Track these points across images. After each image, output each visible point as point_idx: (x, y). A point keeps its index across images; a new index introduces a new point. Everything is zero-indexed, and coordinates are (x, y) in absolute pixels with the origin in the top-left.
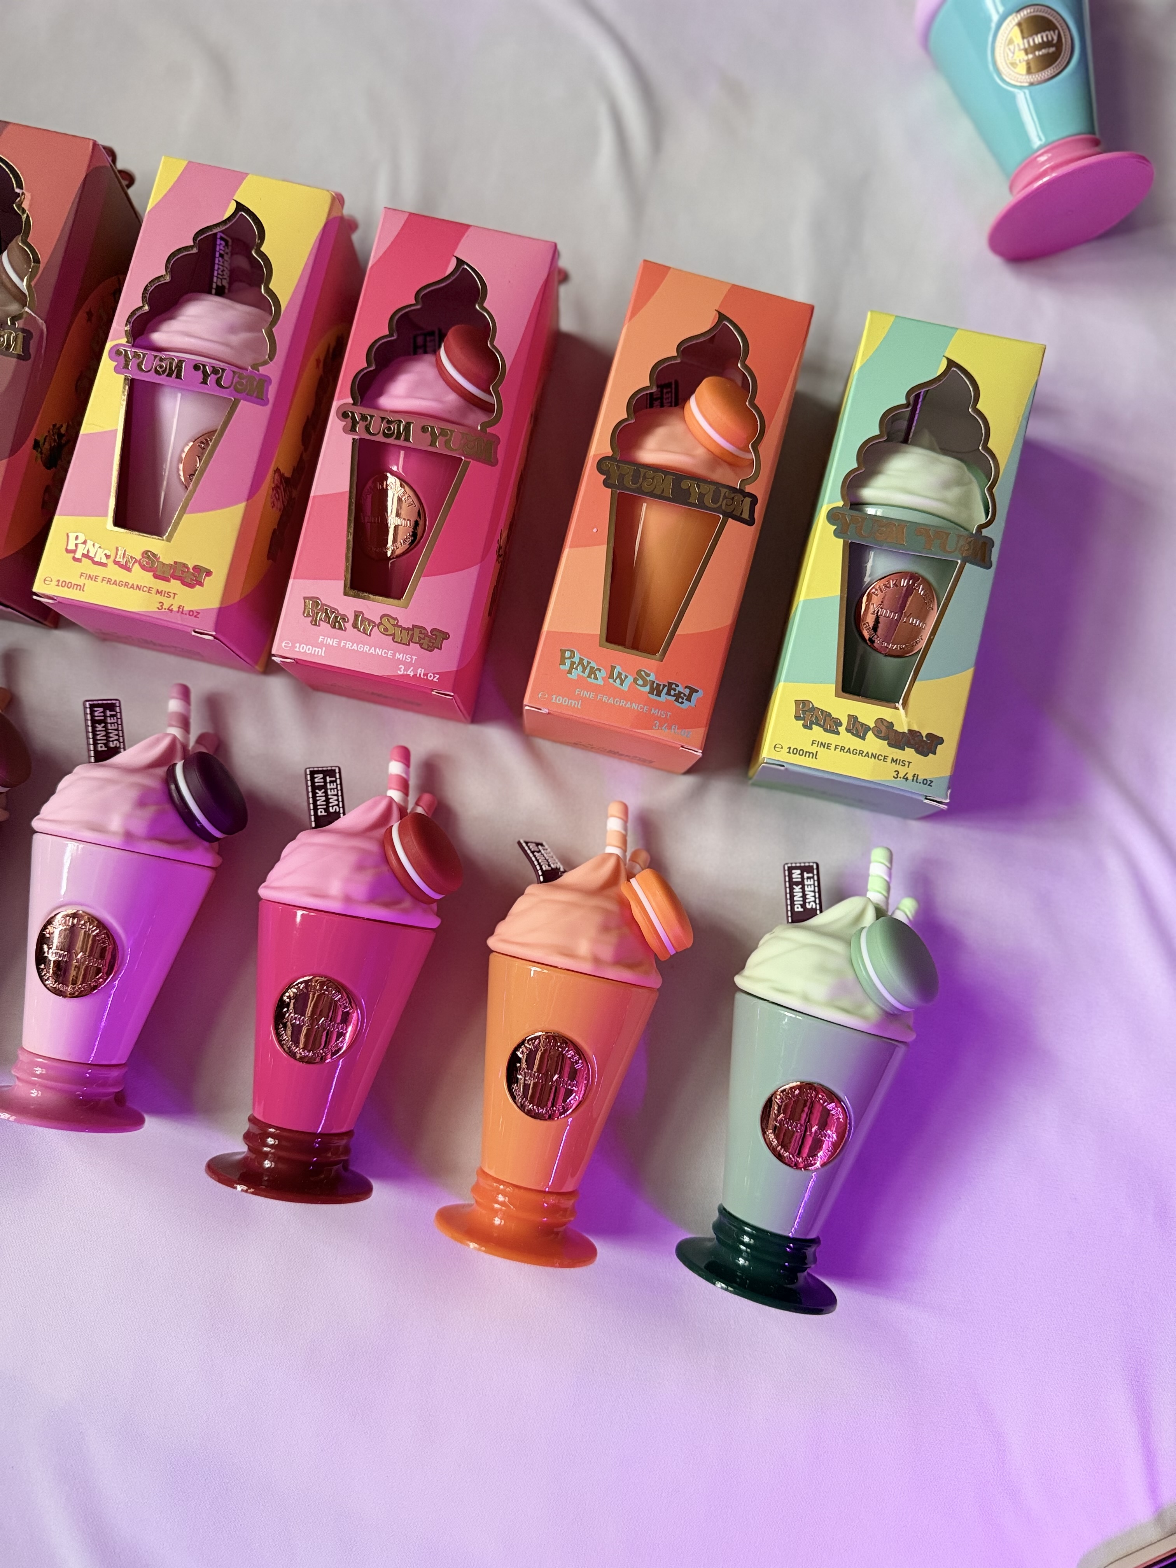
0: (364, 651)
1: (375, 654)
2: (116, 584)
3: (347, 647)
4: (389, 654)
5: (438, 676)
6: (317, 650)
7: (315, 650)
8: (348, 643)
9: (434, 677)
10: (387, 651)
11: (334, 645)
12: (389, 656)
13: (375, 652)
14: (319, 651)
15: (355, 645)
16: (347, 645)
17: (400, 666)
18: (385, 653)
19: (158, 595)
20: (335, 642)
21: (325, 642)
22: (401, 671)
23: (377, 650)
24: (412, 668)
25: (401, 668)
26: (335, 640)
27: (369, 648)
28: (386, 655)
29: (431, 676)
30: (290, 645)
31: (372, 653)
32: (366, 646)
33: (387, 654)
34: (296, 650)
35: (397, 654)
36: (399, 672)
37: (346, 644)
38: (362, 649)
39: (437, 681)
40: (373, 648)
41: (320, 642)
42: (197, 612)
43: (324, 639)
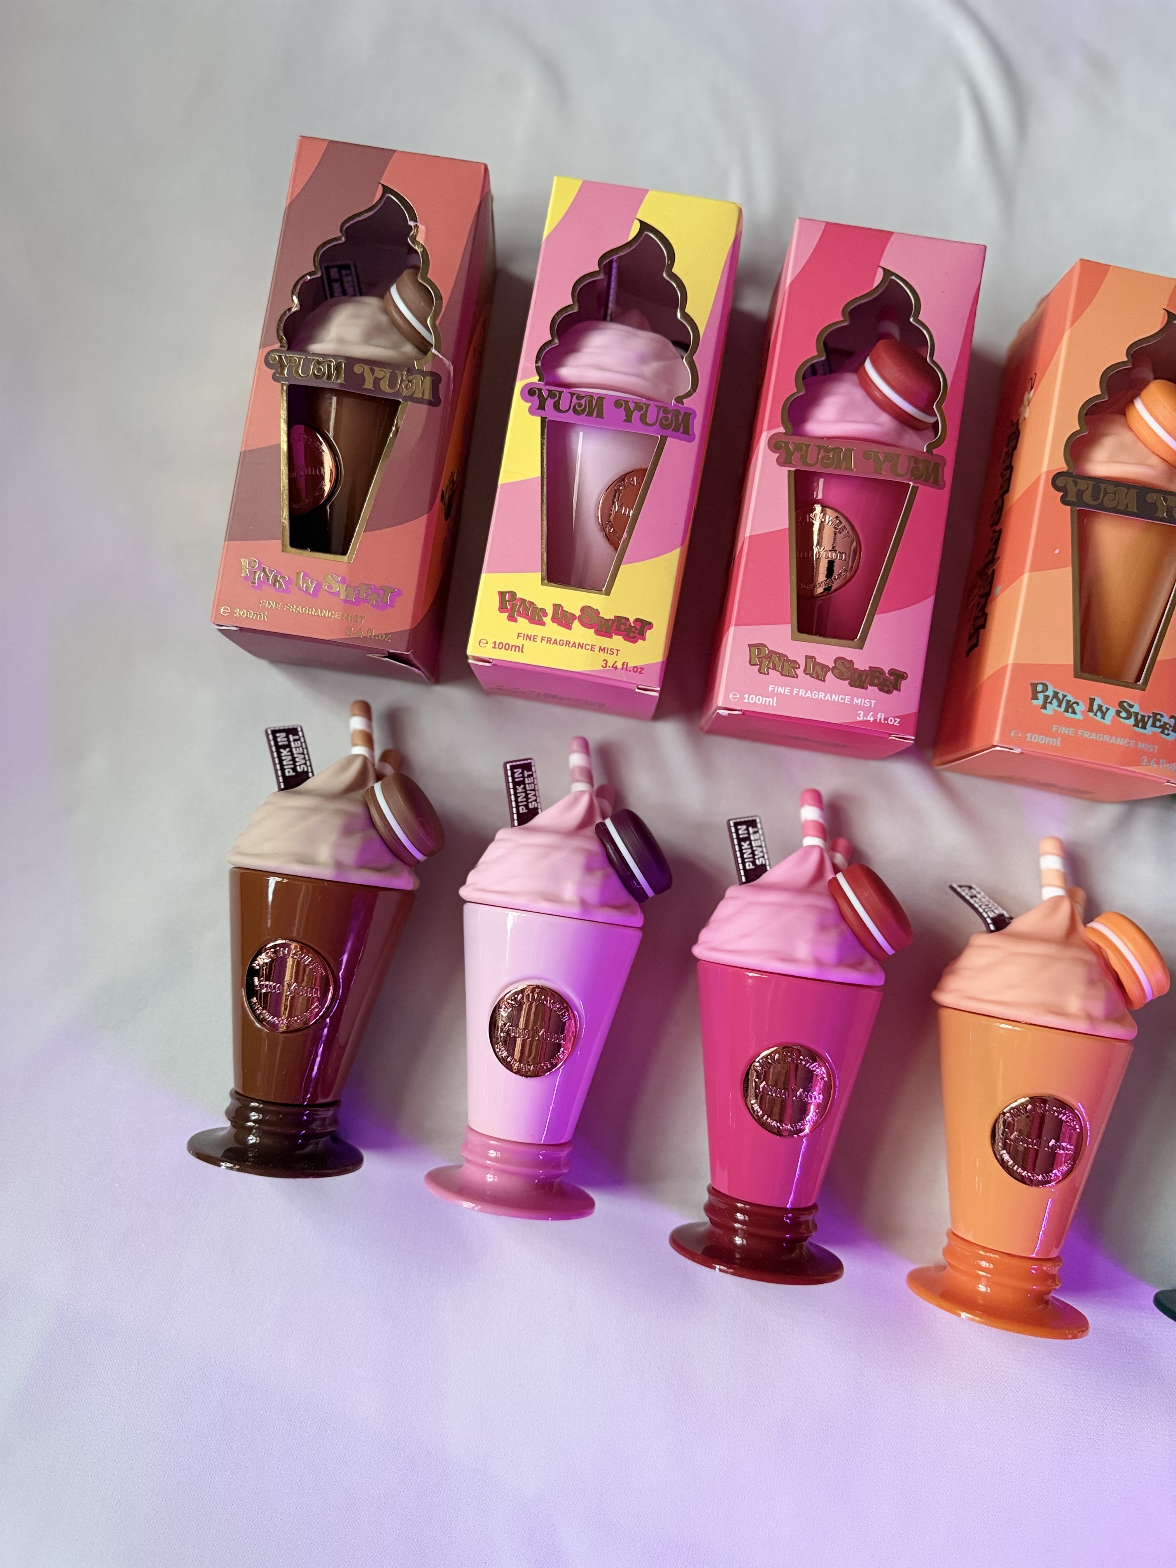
0: (820, 698)
1: (831, 701)
2: (556, 643)
3: (800, 695)
4: (846, 699)
5: (898, 720)
6: (768, 700)
7: (766, 701)
8: (801, 690)
9: (895, 721)
10: (844, 697)
11: (786, 693)
12: (846, 702)
13: (831, 698)
14: (770, 701)
15: (809, 692)
16: (801, 693)
17: (859, 712)
18: (842, 699)
19: (602, 653)
20: (786, 691)
21: (776, 691)
22: (860, 717)
23: (834, 696)
24: (871, 713)
25: (860, 713)
26: (787, 688)
27: (824, 694)
28: (843, 701)
29: (891, 721)
30: (738, 696)
31: (828, 700)
32: (821, 693)
33: (844, 699)
34: (744, 701)
35: (855, 699)
36: (858, 718)
37: (799, 691)
38: (817, 696)
39: (898, 725)
40: (829, 695)
41: (770, 691)
42: (640, 668)
43: (775, 688)
